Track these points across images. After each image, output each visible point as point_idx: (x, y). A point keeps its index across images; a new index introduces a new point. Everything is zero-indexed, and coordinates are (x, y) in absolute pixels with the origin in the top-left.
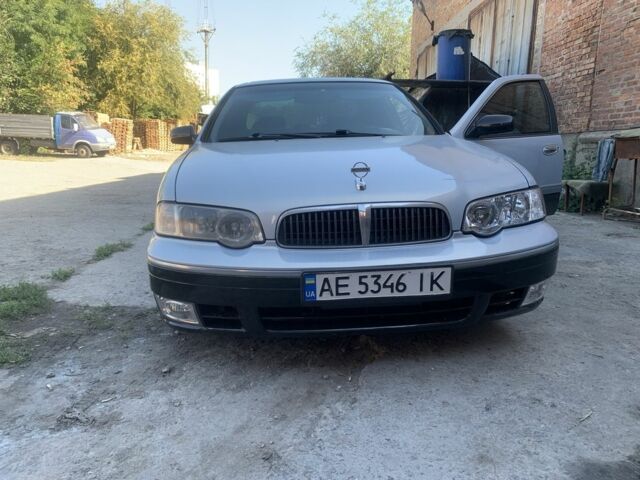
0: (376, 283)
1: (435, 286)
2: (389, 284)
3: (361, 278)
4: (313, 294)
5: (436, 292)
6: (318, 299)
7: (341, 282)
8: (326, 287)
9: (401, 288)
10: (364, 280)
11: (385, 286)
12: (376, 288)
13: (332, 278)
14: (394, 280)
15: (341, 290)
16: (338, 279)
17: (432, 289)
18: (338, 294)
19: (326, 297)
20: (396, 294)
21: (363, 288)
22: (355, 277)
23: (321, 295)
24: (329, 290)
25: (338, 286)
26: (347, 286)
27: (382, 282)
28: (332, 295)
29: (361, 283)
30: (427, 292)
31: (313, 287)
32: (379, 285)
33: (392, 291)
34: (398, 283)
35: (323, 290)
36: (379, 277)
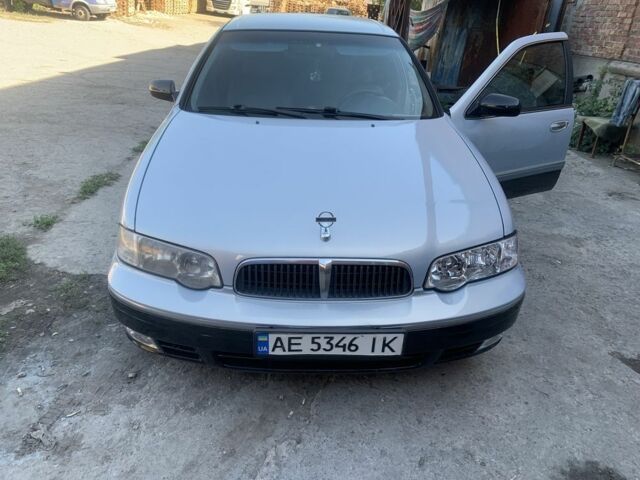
0: (328, 343)
1: (386, 348)
2: (341, 344)
3: (313, 338)
4: (265, 349)
5: (388, 352)
6: (271, 353)
7: (293, 341)
8: (279, 344)
9: (353, 348)
10: (316, 340)
11: (337, 346)
12: (328, 347)
13: (285, 338)
14: (347, 342)
15: (293, 347)
16: (290, 339)
17: (383, 351)
18: (290, 350)
19: (279, 352)
20: (348, 353)
21: (315, 347)
22: (307, 338)
23: (273, 350)
24: (282, 346)
25: (290, 344)
26: (299, 344)
27: (334, 342)
28: (284, 350)
29: (313, 342)
30: (378, 352)
31: (266, 344)
32: (331, 345)
33: (344, 350)
34: (351, 344)
35: (275, 347)
36: (332, 338)
